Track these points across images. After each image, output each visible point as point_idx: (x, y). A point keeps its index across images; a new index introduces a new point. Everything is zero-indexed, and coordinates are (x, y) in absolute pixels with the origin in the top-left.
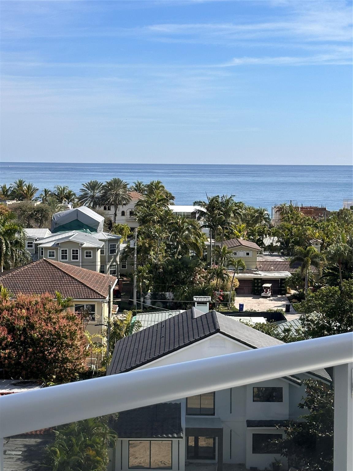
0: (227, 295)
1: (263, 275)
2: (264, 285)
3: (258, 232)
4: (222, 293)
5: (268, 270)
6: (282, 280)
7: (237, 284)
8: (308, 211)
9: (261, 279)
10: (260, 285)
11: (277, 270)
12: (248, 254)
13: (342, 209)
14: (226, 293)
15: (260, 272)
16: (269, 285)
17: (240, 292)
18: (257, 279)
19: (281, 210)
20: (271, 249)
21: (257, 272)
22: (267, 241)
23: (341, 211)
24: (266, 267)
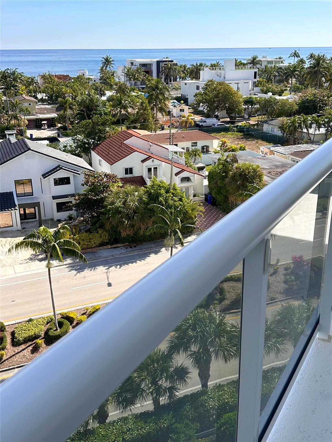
0: (22, 129)
1: (41, 116)
2: (43, 122)
3: (33, 91)
4: (18, 129)
5: (44, 113)
6: (53, 118)
7: (27, 122)
8: (60, 77)
9: (40, 119)
10: (40, 122)
11: (49, 113)
12: (30, 104)
13: (79, 75)
14: (21, 128)
15: (38, 115)
16: (45, 122)
17: (29, 127)
18: (38, 119)
19: (43, 77)
20: (42, 100)
21: (37, 115)
22: (39, 96)
23: (78, 76)
24: (42, 112)
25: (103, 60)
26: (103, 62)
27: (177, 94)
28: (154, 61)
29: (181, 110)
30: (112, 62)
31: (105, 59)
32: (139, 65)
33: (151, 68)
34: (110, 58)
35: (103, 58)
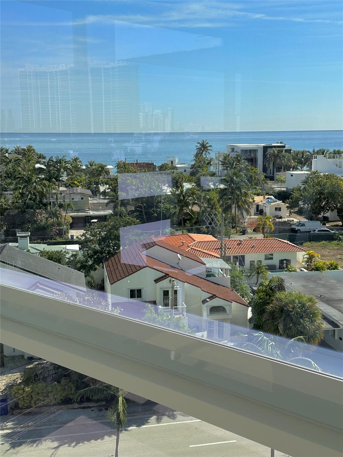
0: (62, 229)
2: (92, 221)
3: (94, 182)
4: (58, 228)
5: (97, 210)
6: (106, 216)
7: (71, 221)
9: (90, 216)
10: (89, 220)
11: (104, 210)
12: (82, 198)
13: (163, 164)
15: (90, 212)
16: (96, 220)
17: (73, 226)
18: (88, 216)
20: (104, 193)
21: (88, 212)
22: (102, 189)
24: (96, 207)
25: (199, 145)
26: (198, 147)
27: (281, 188)
28: (260, 147)
29: (276, 209)
30: (209, 148)
31: (201, 145)
32: (240, 151)
33: (255, 155)
34: (207, 143)
35: (198, 143)
